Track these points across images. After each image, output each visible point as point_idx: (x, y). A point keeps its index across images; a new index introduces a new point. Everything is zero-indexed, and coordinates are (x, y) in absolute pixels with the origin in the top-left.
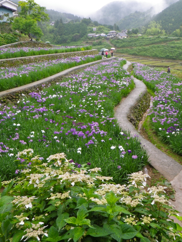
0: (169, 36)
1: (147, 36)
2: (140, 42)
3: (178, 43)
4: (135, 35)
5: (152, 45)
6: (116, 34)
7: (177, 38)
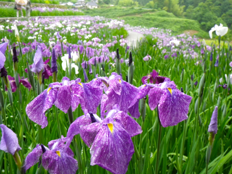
0: (143, 8)
1: (120, 7)
2: (113, 13)
3: (153, 15)
4: (107, 5)
5: (127, 17)
6: (85, 3)
7: (151, 9)
